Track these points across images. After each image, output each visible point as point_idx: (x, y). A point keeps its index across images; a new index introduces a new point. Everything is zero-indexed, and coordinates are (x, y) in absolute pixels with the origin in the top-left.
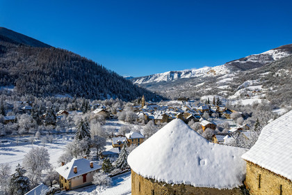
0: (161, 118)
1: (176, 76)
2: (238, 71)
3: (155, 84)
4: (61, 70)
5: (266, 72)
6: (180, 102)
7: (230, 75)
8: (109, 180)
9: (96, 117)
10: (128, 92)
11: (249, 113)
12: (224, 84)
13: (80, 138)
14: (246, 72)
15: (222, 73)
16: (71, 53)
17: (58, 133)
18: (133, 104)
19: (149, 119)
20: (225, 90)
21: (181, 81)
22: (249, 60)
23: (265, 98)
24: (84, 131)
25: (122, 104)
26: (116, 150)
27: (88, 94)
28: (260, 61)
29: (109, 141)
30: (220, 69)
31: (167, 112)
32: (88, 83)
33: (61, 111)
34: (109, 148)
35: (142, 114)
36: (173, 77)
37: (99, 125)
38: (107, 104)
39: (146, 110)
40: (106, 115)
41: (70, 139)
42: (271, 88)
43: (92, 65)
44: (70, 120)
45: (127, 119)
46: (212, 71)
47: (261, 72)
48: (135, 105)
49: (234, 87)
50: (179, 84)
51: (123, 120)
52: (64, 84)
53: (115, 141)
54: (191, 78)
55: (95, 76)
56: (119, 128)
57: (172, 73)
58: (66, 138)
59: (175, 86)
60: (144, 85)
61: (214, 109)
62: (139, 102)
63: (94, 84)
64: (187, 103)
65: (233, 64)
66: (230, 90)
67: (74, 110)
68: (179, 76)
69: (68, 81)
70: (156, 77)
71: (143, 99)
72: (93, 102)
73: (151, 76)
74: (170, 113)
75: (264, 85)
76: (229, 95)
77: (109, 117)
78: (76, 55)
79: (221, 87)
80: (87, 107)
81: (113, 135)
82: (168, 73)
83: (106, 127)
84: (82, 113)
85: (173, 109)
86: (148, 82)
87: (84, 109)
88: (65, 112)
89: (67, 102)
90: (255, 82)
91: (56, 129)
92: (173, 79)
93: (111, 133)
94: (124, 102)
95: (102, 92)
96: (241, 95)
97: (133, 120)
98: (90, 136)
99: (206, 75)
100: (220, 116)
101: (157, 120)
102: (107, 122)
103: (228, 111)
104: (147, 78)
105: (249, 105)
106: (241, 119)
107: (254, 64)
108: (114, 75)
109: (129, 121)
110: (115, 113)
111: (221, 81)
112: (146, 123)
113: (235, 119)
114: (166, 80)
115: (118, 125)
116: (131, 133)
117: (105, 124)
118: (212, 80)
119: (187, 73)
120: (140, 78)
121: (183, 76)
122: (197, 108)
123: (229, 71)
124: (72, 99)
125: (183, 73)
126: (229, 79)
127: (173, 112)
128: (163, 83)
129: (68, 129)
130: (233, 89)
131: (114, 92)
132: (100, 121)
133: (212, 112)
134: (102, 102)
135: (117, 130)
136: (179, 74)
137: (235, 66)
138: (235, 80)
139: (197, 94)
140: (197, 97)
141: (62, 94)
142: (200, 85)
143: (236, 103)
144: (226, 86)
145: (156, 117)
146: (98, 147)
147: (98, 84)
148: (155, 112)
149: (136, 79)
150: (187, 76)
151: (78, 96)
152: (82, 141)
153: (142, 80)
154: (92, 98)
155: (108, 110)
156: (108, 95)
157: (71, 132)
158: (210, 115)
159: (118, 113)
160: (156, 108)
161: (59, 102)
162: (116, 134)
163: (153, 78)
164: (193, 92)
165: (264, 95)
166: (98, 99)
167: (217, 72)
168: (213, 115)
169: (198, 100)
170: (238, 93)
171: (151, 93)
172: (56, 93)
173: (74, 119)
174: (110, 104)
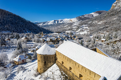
0: (49, 40)
1: (56, 22)
2: (81, 21)
3: (48, 26)
4: (3, 20)
5: (90, 21)
6: (58, 34)
7: (78, 22)
8: (31, 60)
9: (23, 41)
10: (36, 30)
11: (82, 37)
12: (75, 26)
13: (19, 49)
14: (83, 21)
15: (75, 21)
16: (8, 12)
17: (8, 48)
18: (38, 35)
19: (45, 41)
20: (75, 28)
21: (59, 24)
22: (85, 16)
23: (88, 32)
24: (20, 47)
25: (33, 35)
26: (33, 53)
27: (18, 31)
28: (89, 17)
29: (30, 50)
30: (74, 20)
31: (52, 38)
32: (17, 26)
33: (7, 39)
34: (30, 52)
35: (42, 39)
36: (55, 22)
37: (25, 44)
38: (27, 35)
39: (43, 37)
40: (27, 40)
41: (13, 50)
42: (91, 28)
43: (19, 18)
44: (12, 42)
45: (36, 41)
46: (71, 20)
47: (89, 22)
48: (39, 35)
49: (79, 27)
50: (58, 26)
51: (35, 41)
52: (6, 26)
53: (32, 49)
54: (63, 23)
55: (21, 23)
56: (33, 45)
57: (55, 21)
58: (11, 50)
59: (56, 26)
60: (43, 26)
61: (70, 36)
62: (41, 34)
63: (20, 26)
64: (60, 34)
65: (79, 18)
66: (77, 28)
67: (12, 38)
68: (58, 22)
69: (8, 25)
70: (48, 23)
71: (42, 33)
72: (21, 34)
73: (46, 22)
74: (53, 38)
75: (89, 27)
76: (77, 30)
77: (28, 41)
78: (10, 13)
79: (74, 27)
80: (18, 37)
81: (31, 48)
82: (53, 21)
83: (28, 44)
84: (16, 39)
85: (54, 37)
86: (45, 25)
87: (17, 37)
88: (8, 39)
89: (9, 34)
90: (86, 25)
91: (6, 46)
92: (55, 24)
93: (30, 47)
94: (34, 34)
95: (24, 30)
96: (80, 31)
97: (38, 41)
98: (22, 48)
99: (69, 22)
100: (71, 39)
101: (48, 41)
102: (28, 42)
103: (75, 37)
104: (44, 23)
105: (82, 35)
106: (78, 40)
107: (87, 18)
108: (29, 22)
109: (37, 42)
110: (31, 39)
111: (74, 25)
112: (43, 42)
113: (76, 40)
114: (52, 24)
115: (33, 43)
116: (38, 46)
117: (27, 43)
118: (71, 24)
119: (61, 21)
120: (41, 23)
121: (59, 22)
122: (63, 36)
123: (77, 21)
124: (11, 33)
125: (59, 21)
126: (77, 24)
127: (54, 38)
128: (51, 25)
129: (12, 46)
130: (78, 28)
131: (30, 30)
132: (25, 42)
133: (69, 37)
134: (25, 34)
135: (32, 46)
136: (58, 21)
137: (80, 19)
138: (79, 24)
139: (65, 30)
140: (65, 31)
141: (6, 31)
142: (66, 26)
143: (78, 33)
144: (76, 27)
145: (47, 40)
146: (25, 52)
147: (22, 26)
148: (47, 38)
149: (39, 23)
150: (61, 22)
151: (14, 32)
152: (20, 50)
153: (42, 24)
154: (20, 33)
155: (28, 38)
156: (27, 31)
157: (13, 47)
158: (68, 39)
159: (32, 39)
160: (47, 36)
161: (4, 35)
162: (32, 47)
163: (47, 23)
164: (63, 29)
165: (88, 31)
166: (23, 33)
167: (73, 21)
168: (69, 38)
169: (65, 32)
170: (79, 30)
171: (46, 30)
172: (2, 30)
173: (14, 42)
174: (28, 35)
